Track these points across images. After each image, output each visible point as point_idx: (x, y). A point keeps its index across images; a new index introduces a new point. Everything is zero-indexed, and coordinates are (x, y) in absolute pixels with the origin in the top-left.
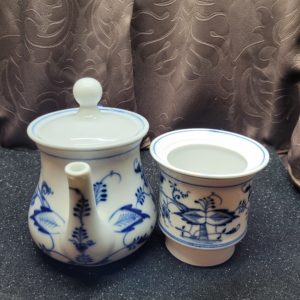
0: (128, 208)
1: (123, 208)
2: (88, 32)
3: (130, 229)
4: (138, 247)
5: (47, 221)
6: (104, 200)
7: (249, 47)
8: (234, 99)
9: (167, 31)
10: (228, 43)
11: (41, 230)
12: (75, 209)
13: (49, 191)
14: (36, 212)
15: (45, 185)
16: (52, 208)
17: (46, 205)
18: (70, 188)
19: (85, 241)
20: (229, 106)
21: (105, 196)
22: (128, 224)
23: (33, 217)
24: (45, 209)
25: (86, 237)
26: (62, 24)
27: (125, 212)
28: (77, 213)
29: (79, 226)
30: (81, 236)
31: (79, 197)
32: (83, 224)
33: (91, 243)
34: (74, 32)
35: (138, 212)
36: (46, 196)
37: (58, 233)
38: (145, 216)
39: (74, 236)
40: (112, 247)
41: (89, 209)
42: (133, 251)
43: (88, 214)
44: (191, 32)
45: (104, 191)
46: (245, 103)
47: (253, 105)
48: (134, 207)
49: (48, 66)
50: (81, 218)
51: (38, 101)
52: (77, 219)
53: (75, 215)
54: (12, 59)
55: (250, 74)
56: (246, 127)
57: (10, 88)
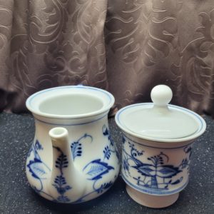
0: (98, 161)
1: (93, 162)
2: (74, 32)
3: (98, 177)
4: (104, 191)
5: (38, 169)
6: (80, 155)
7: (192, 42)
8: (181, 80)
9: (131, 31)
10: (176, 39)
11: (34, 175)
12: (57, 162)
13: (40, 147)
14: (31, 162)
15: (37, 142)
16: (42, 160)
17: (38, 158)
18: (53, 147)
19: (63, 186)
20: (177, 85)
21: (80, 152)
22: (97, 174)
23: (29, 166)
24: (37, 160)
25: (65, 183)
26: (56, 27)
27: (95, 165)
29: (59, 174)
30: (60, 181)
32: (62, 174)
33: (69, 188)
34: (65, 32)
35: (105, 165)
36: (38, 151)
37: (46, 179)
38: (110, 168)
39: (56, 182)
40: (85, 191)
41: (67, 163)
42: (100, 194)
43: (66, 166)
44: (149, 31)
45: (80, 148)
46: (189, 83)
47: (195, 85)
48: (102, 161)
49: (46, 56)
50: (61, 169)
51: (39, 80)
52: (58, 170)
53: (57, 166)
54: (21, 51)
55: (193, 62)
56: (190, 102)
57: (19, 72)
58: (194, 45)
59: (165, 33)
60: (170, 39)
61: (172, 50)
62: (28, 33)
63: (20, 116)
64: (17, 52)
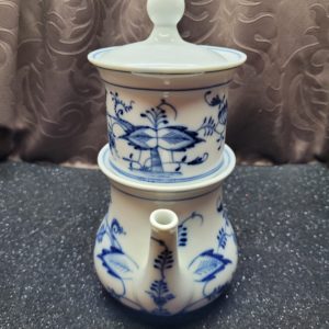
0: (210, 253)
1: (204, 254)
2: (116, 35)
3: (211, 277)
4: (217, 296)
5: (118, 264)
6: (183, 245)
7: (300, 50)
8: (281, 111)
10: (275, 47)
11: (111, 272)
12: (156, 261)
13: (120, 230)
14: (105, 252)
15: (115, 222)
16: (124, 250)
17: (117, 246)
19: (164, 295)
20: (275, 118)
21: (184, 240)
22: (209, 272)
23: (101, 257)
24: (116, 250)
25: (167, 291)
26: (87, 28)
27: (206, 258)
28: (158, 265)
29: (159, 278)
30: (160, 288)
31: (163, 249)
32: (163, 277)
33: (171, 297)
34: (100, 35)
35: (220, 257)
36: (117, 236)
37: (130, 279)
38: (226, 262)
39: (152, 289)
40: (191, 298)
41: (172, 261)
43: (170, 267)
44: (233, 35)
45: (184, 234)
46: (294, 114)
47: (303, 116)
48: (215, 252)
49: (72, 74)
50: (162, 270)
51: (61, 112)
52: (157, 272)
53: (155, 267)
54: (33, 66)
55: (300, 82)
56: (294, 142)
57: (31, 98)
58: (302, 55)
59: (259, 39)
60: (266, 48)
61: (268, 65)
62: (44, 38)
63: (33, 165)
64: (27, 67)
